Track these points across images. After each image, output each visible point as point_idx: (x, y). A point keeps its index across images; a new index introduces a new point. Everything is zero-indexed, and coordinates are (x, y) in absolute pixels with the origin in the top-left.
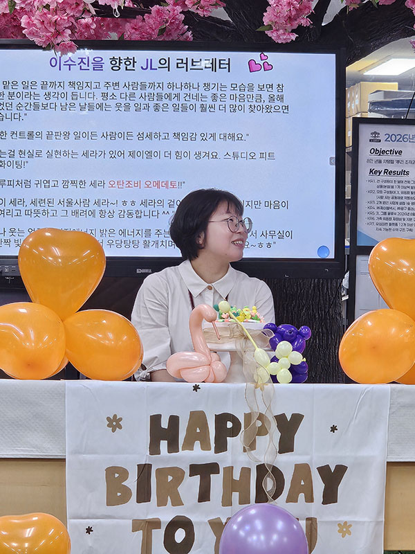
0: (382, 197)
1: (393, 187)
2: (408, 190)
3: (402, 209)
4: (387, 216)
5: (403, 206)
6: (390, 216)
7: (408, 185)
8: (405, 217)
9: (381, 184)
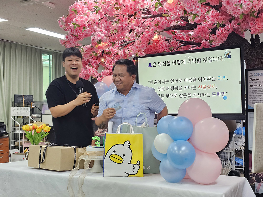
0: (254, 94)
1: (257, 90)
2: (261, 91)
3: (260, 97)
4: (255, 100)
5: (260, 96)
6: (256, 100)
7: (261, 89)
8: (261, 99)
9: (253, 89)
